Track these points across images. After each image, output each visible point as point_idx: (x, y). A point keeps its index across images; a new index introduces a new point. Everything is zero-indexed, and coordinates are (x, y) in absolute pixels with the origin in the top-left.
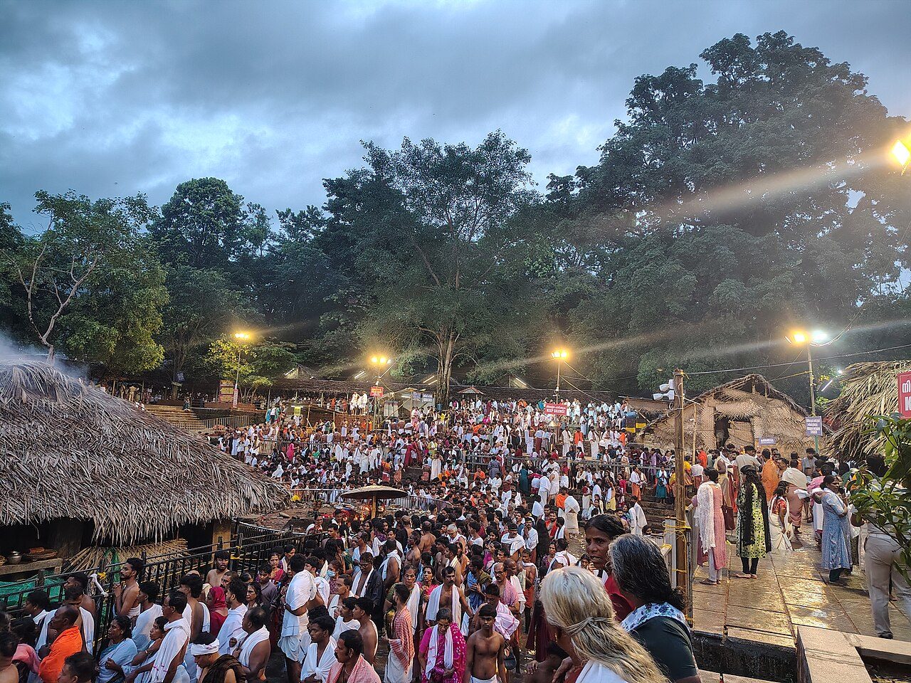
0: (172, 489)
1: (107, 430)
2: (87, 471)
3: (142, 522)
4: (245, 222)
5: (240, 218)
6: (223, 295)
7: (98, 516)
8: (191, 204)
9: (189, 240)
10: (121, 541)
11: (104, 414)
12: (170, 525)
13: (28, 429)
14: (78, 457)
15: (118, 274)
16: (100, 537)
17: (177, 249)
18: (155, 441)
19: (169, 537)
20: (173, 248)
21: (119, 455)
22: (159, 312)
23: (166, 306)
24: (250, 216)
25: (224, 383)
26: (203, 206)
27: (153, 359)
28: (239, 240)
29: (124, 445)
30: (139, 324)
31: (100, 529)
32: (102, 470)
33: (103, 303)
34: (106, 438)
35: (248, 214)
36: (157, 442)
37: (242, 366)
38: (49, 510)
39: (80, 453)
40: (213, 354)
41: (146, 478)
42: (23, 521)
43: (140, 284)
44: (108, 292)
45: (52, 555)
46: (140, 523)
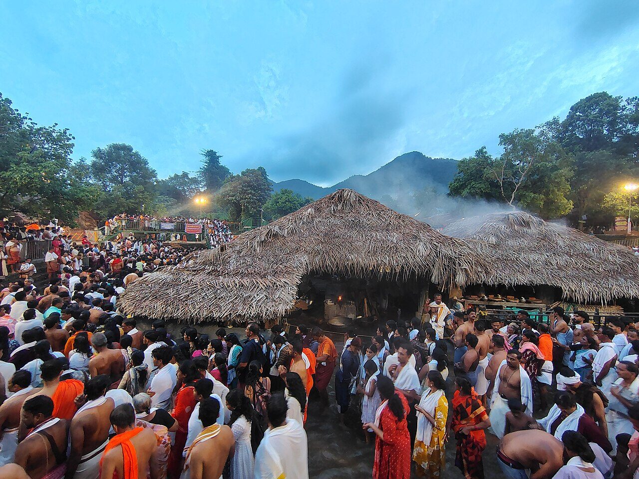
0: (609, 276)
1: (561, 243)
2: (554, 263)
3: (591, 293)
4: (625, 112)
5: (619, 112)
6: (611, 164)
7: (564, 286)
8: (581, 115)
9: (582, 137)
10: (579, 301)
11: (557, 235)
12: (611, 297)
13: (520, 242)
14: (548, 256)
15: (541, 166)
16: (566, 297)
17: (574, 144)
18: (591, 249)
19: (610, 304)
20: (571, 144)
21: (571, 256)
22: (568, 181)
23: (571, 178)
24: (629, 107)
25: (618, 219)
26: (590, 113)
27: (566, 209)
28: (621, 125)
29: (572, 251)
30: (556, 190)
31: (566, 293)
32: (562, 263)
33: (534, 183)
34: (560, 247)
35: (627, 106)
36: (593, 250)
37: (633, 207)
38: (538, 281)
39: (548, 254)
40: (608, 202)
41: (590, 269)
42: (526, 284)
43: (555, 168)
44: (536, 177)
45: (541, 302)
46: (590, 293)
